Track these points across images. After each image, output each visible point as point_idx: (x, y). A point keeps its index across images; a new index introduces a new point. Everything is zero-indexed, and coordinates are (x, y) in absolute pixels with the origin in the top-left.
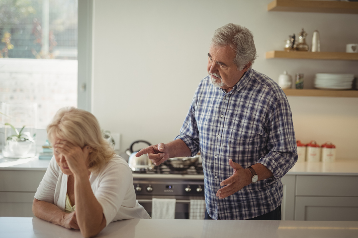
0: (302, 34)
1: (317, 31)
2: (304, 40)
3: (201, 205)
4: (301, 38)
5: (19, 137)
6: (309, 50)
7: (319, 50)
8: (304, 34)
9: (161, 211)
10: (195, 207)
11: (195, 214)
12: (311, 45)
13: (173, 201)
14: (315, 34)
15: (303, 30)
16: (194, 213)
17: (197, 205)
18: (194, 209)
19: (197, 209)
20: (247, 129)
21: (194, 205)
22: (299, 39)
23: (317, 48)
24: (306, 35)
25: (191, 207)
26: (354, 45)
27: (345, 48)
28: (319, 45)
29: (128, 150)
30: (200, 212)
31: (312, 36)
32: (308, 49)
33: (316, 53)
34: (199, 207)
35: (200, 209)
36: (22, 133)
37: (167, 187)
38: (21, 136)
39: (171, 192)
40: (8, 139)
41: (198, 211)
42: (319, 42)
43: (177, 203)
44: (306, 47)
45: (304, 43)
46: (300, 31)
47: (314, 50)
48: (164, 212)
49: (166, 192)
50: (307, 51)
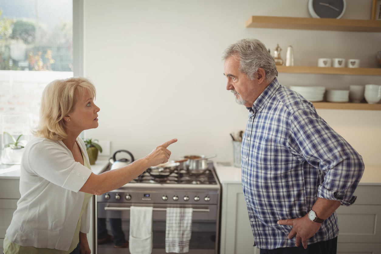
0: (277, 50)
1: (291, 46)
2: (279, 55)
3: (176, 213)
4: (276, 52)
5: (16, 144)
6: (284, 65)
7: (293, 64)
8: (279, 49)
9: (139, 219)
10: (171, 215)
11: (171, 222)
12: (286, 60)
13: (150, 209)
14: (289, 50)
15: (278, 45)
16: (170, 220)
17: (173, 213)
18: (170, 217)
19: (173, 216)
20: (266, 151)
21: (170, 213)
22: (274, 54)
23: (291, 62)
24: (281, 50)
25: (168, 215)
26: (325, 59)
27: (317, 63)
28: (293, 60)
29: (111, 158)
30: (176, 220)
31: (286, 51)
32: (283, 63)
33: (290, 67)
34: (175, 215)
35: (176, 217)
36: (18, 141)
37: (145, 195)
38: (18, 144)
39: (149, 200)
40: (6, 146)
41: (174, 218)
42: (292, 56)
43: (153, 211)
44: (281, 61)
45: (279, 58)
46: (276, 46)
47: (288, 64)
48: (142, 220)
49: (144, 200)
50: (281, 65)
